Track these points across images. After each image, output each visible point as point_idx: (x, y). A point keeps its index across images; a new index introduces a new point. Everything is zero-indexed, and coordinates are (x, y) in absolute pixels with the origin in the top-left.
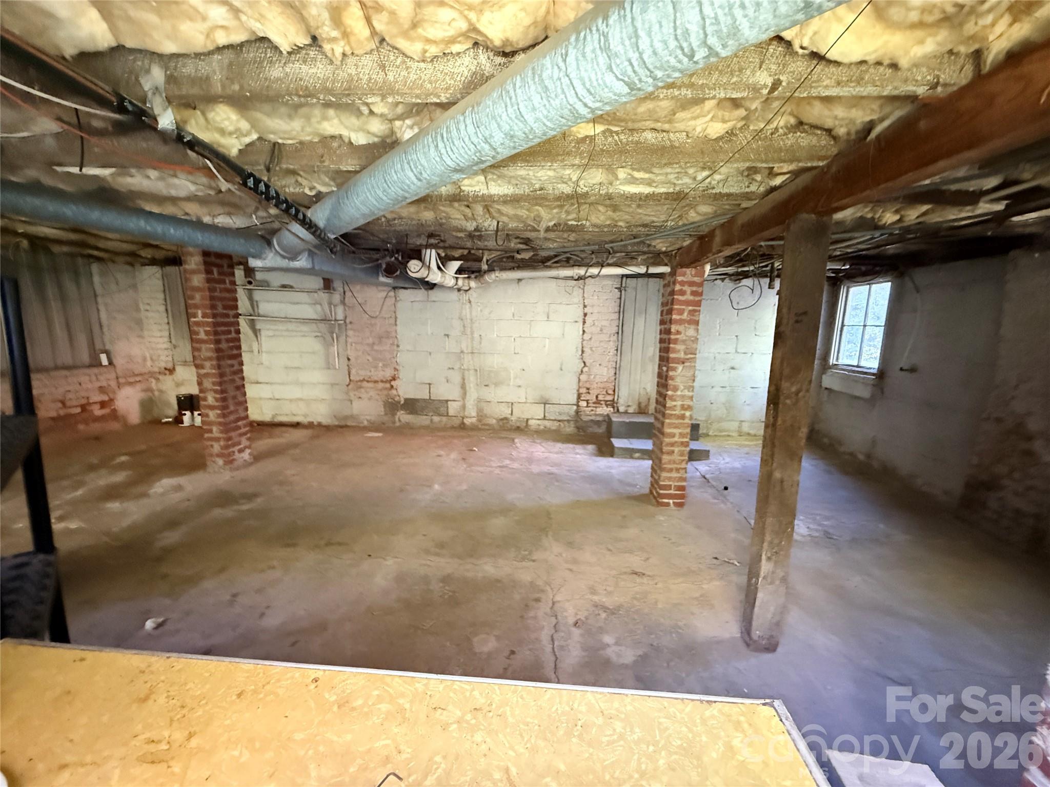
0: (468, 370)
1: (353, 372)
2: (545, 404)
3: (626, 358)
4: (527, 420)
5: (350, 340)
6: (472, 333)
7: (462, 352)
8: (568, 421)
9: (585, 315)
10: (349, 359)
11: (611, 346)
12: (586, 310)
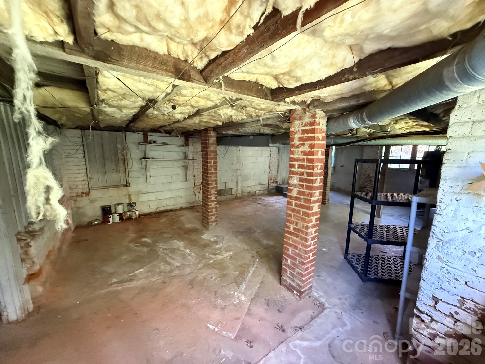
0: (239, 176)
1: (196, 181)
2: (260, 185)
3: (280, 167)
4: (256, 191)
5: (195, 168)
6: (240, 162)
7: (237, 169)
8: (266, 190)
9: (271, 154)
10: (194, 176)
11: (277, 164)
12: (271, 153)
